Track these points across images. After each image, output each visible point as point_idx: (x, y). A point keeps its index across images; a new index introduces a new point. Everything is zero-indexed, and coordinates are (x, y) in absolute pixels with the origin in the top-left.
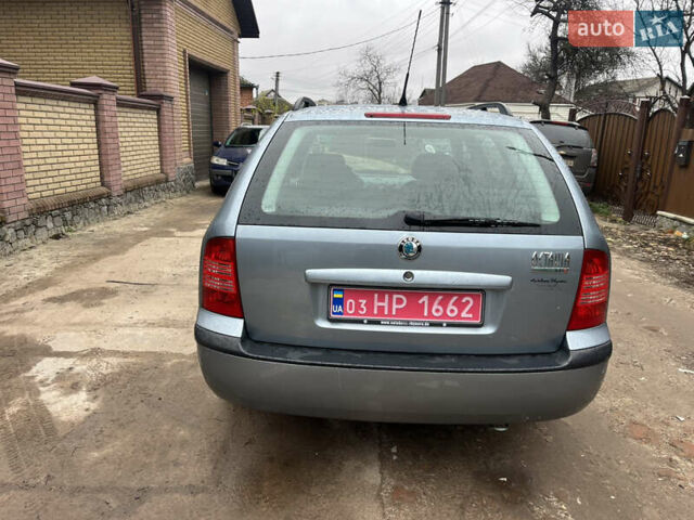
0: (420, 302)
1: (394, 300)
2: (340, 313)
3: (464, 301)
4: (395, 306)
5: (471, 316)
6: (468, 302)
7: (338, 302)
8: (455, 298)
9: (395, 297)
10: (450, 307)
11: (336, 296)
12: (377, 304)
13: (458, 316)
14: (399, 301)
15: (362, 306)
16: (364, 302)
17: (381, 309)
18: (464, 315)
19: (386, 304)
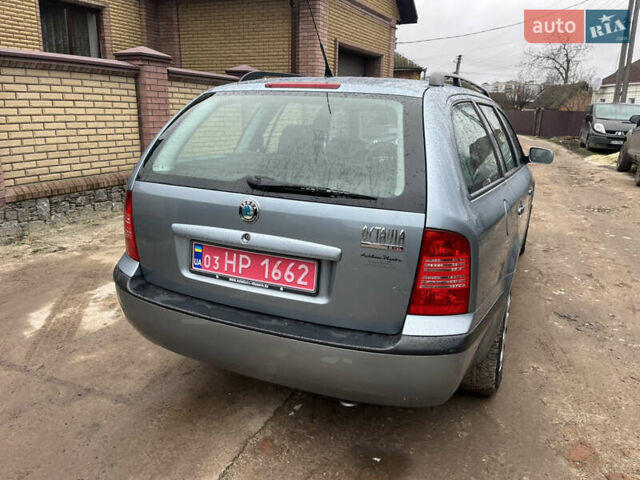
0: (262, 264)
1: (241, 260)
2: (199, 266)
3: (300, 268)
4: (241, 266)
5: (306, 284)
6: (303, 270)
7: (199, 256)
8: (293, 264)
9: (242, 256)
10: (288, 272)
11: (197, 250)
12: (227, 262)
13: (295, 282)
14: (245, 262)
15: (216, 262)
16: (217, 258)
17: (230, 266)
18: (300, 282)
19: (234, 263)
